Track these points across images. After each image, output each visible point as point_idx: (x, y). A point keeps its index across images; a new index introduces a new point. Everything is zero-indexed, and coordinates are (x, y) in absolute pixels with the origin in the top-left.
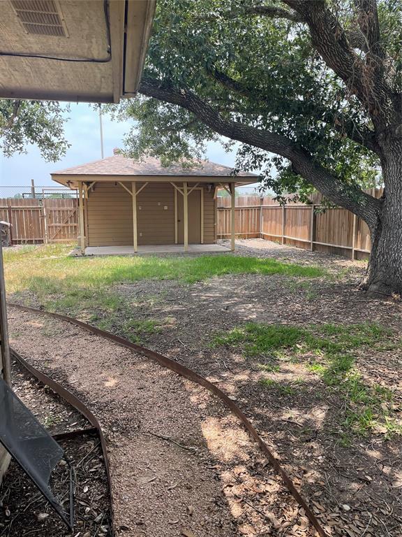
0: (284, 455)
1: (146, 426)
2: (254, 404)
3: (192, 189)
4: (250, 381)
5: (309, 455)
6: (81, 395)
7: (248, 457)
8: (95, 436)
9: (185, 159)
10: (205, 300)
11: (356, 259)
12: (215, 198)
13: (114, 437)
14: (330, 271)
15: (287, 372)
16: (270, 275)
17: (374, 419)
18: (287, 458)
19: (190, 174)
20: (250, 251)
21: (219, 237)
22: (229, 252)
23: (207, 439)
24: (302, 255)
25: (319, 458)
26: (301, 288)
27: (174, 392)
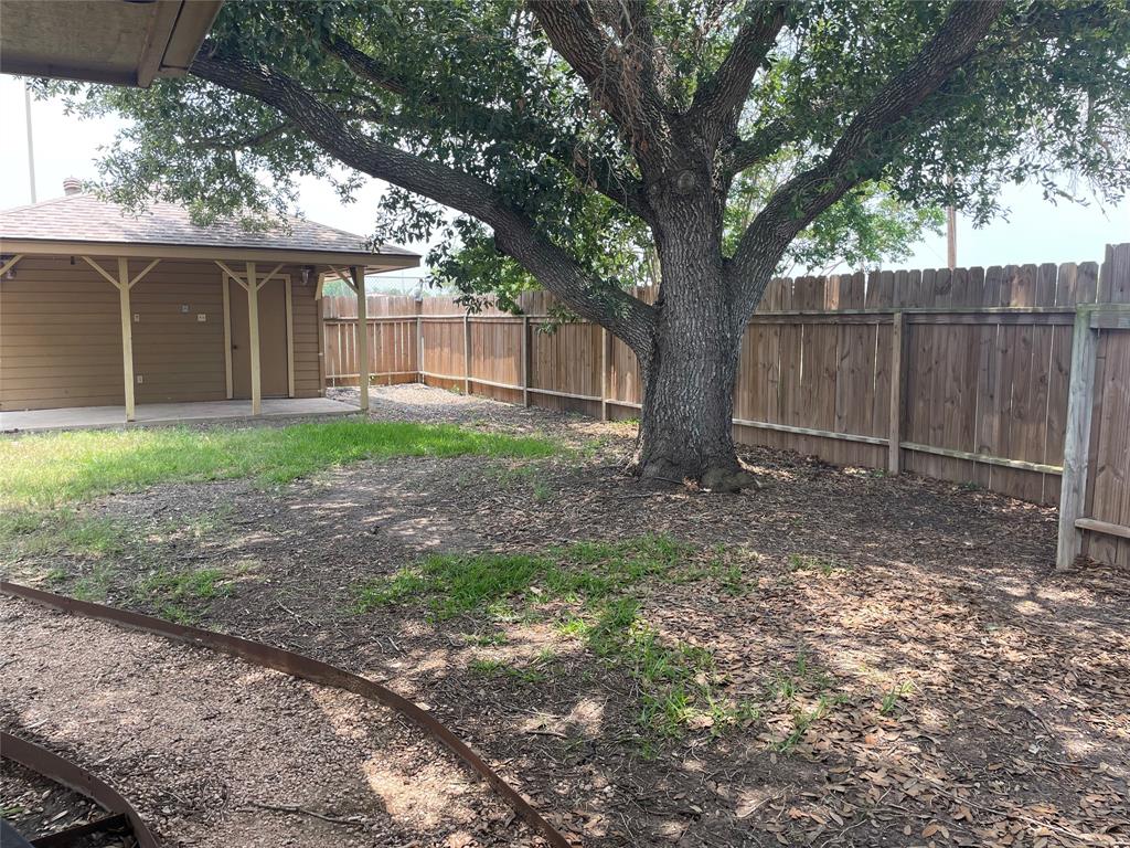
0: (542, 796)
1: (242, 792)
2: (467, 712)
3: (267, 278)
4: (451, 671)
5: (588, 787)
6: (64, 750)
7: (473, 814)
8: (120, 834)
9: (247, 212)
10: (322, 518)
11: (610, 419)
12: (317, 297)
13: (169, 828)
14: (569, 445)
15: (520, 641)
16: (454, 457)
17: (688, 705)
18: (548, 801)
19: (264, 245)
20: (401, 410)
21: (329, 383)
22: (357, 413)
23: (382, 794)
24: (509, 415)
25: (606, 790)
26: (520, 479)
27: (290, 715)
